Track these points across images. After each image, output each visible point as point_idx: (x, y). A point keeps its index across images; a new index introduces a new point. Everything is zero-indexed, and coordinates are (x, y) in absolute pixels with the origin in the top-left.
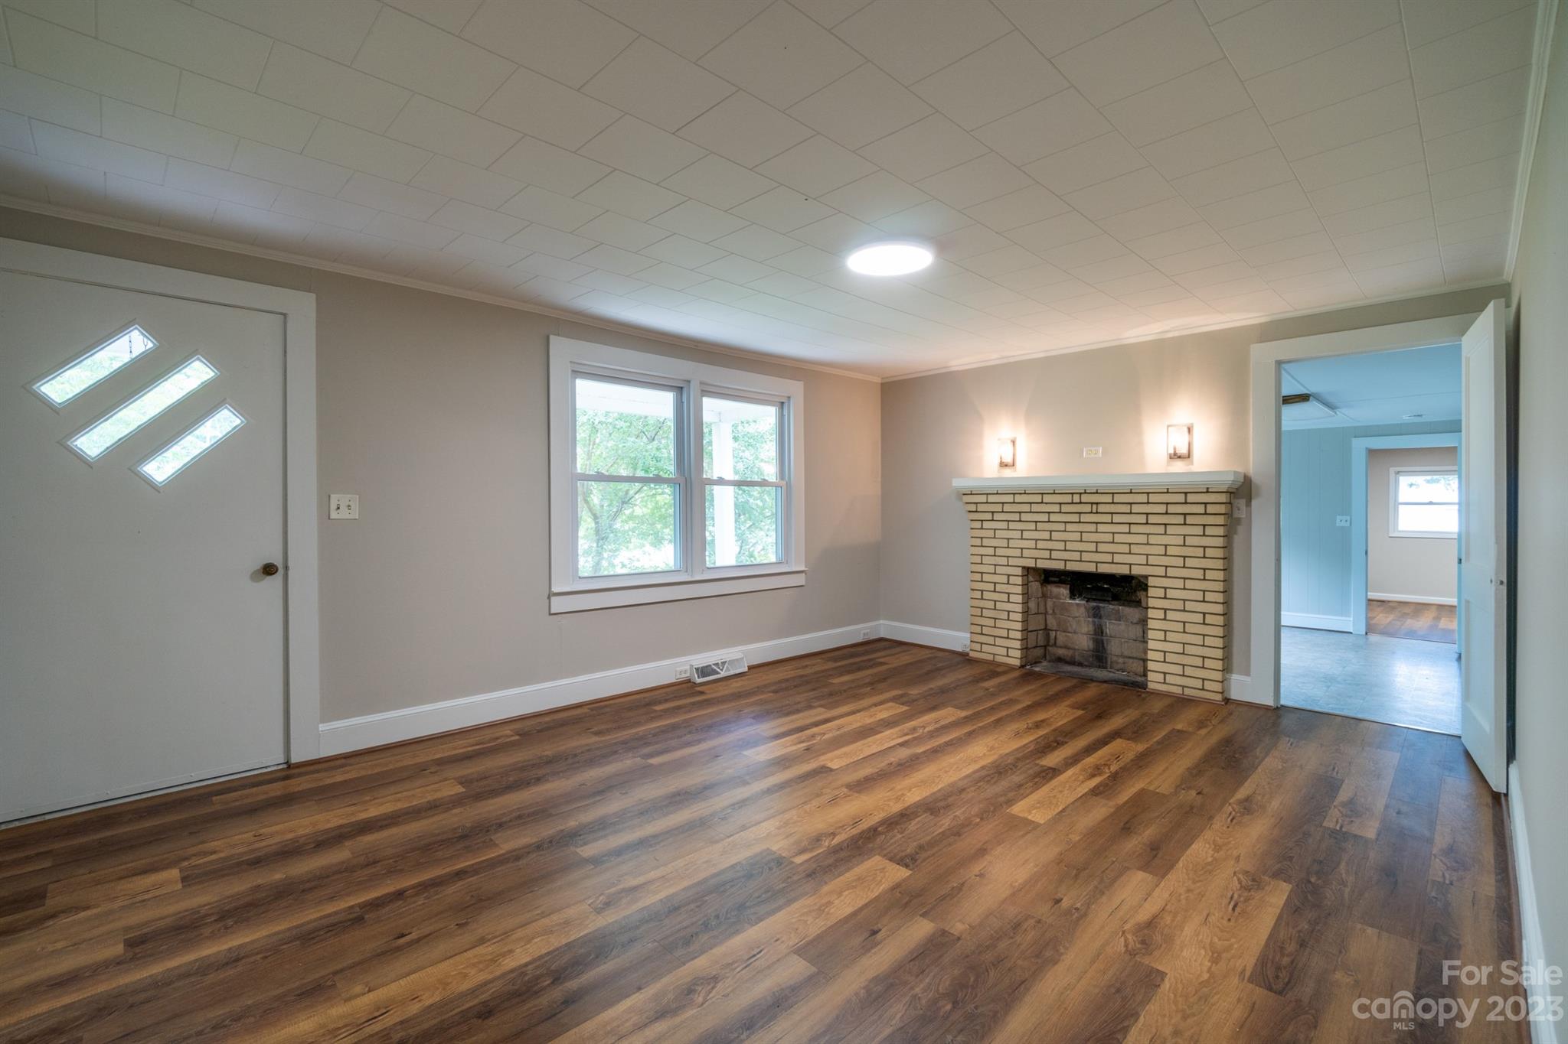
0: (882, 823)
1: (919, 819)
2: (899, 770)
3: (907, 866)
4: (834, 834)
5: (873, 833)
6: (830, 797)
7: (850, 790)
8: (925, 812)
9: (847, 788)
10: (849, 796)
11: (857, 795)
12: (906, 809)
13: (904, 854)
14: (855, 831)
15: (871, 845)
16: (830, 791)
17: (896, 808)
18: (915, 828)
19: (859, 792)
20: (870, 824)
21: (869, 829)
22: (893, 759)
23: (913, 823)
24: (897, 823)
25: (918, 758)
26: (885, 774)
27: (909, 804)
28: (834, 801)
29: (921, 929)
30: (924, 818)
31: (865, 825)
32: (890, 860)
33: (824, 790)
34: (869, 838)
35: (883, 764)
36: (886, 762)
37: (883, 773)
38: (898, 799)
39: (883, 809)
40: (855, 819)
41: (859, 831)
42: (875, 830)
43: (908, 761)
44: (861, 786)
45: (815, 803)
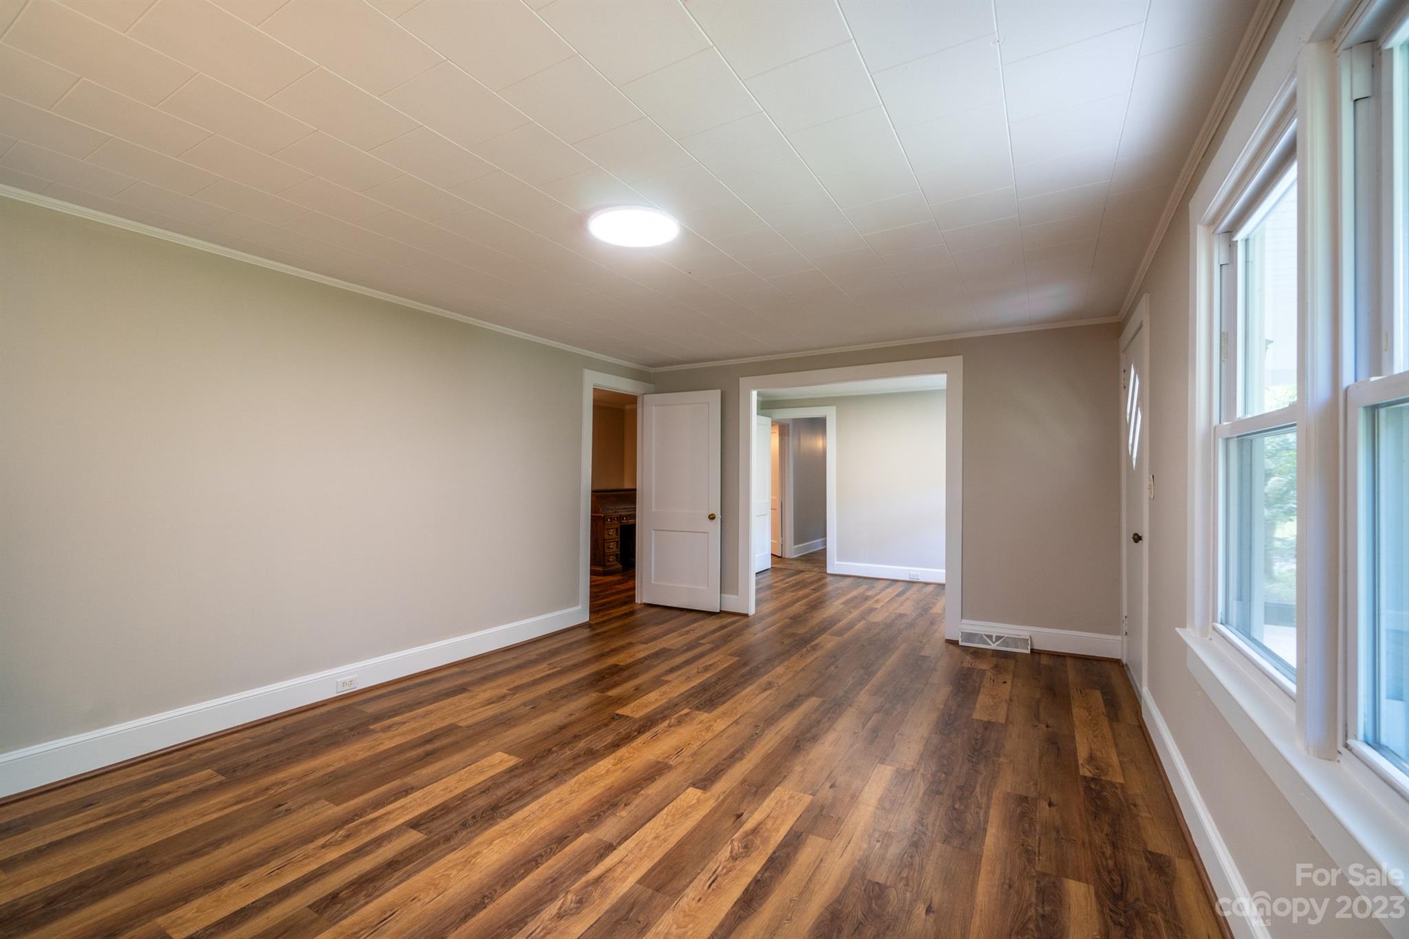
0: (635, 738)
1: (603, 745)
2: (617, 797)
3: (617, 715)
4: (669, 726)
5: (640, 732)
6: (683, 754)
7: (666, 764)
8: (598, 751)
9: (671, 765)
10: (666, 757)
11: (659, 760)
12: (614, 751)
13: (620, 720)
14: (655, 730)
15: (642, 723)
16: (686, 760)
17: (623, 752)
18: (609, 737)
19: (658, 763)
20: (644, 736)
21: (644, 732)
22: (624, 813)
23: (609, 741)
24: (623, 739)
25: (590, 821)
26: (633, 788)
27: (611, 756)
28: (679, 751)
29: (613, 693)
30: (598, 745)
31: (648, 735)
32: (628, 717)
33: (691, 760)
34: (643, 727)
35: (636, 802)
36: (632, 807)
37: (635, 790)
38: (620, 760)
39: (634, 749)
40: (657, 738)
41: (652, 730)
42: (639, 733)
43: (604, 812)
44: (656, 770)
45: (695, 747)
